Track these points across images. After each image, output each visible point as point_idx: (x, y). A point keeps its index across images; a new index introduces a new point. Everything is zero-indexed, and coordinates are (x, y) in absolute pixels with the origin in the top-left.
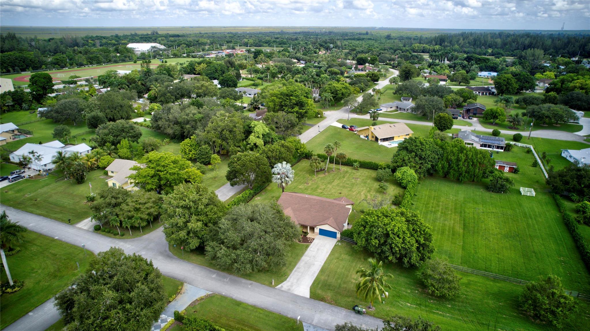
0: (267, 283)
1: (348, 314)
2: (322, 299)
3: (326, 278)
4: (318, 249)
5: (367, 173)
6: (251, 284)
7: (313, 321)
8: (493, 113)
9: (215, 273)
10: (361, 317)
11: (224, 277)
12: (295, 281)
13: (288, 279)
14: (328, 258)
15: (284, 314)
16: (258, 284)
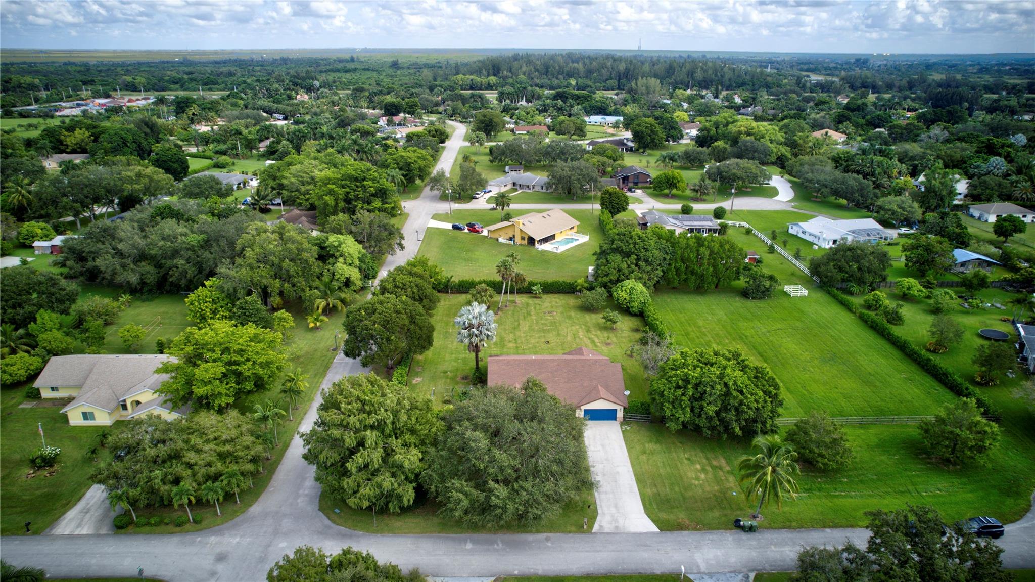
0: (573, 529)
1: (736, 536)
2: (680, 527)
3: (655, 490)
4: (603, 446)
5: (558, 300)
6: (547, 539)
7: (698, 566)
8: (669, 180)
9: (465, 541)
10: (756, 535)
11: (492, 543)
12: (613, 510)
13: (599, 511)
14: (630, 456)
15: (649, 572)
16: (558, 534)
